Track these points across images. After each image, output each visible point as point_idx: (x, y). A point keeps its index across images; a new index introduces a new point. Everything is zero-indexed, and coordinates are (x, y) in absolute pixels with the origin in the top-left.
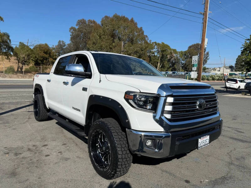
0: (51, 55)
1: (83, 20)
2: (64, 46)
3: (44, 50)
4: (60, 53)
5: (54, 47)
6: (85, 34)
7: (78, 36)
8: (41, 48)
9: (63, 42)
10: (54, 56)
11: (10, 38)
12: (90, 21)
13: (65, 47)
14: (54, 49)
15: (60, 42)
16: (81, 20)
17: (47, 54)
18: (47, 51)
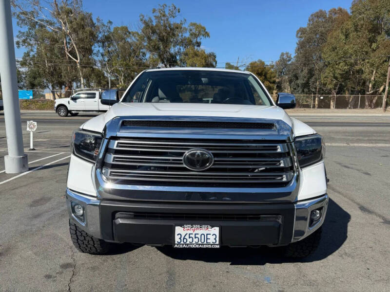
0: (268, 76)
1: (321, 11)
2: (289, 60)
3: (258, 71)
4: (281, 73)
5: (274, 64)
6: (322, 36)
7: (309, 41)
8: (254, 69)
9: (287, 54)
10: (271, 78)
11: (216, 59)
12: (334, 12)
13: (290, 62)
14: (272, 66)
15: (283, 54)
16: (317, 13)
17: (261, 76)
18: (262, 71)
